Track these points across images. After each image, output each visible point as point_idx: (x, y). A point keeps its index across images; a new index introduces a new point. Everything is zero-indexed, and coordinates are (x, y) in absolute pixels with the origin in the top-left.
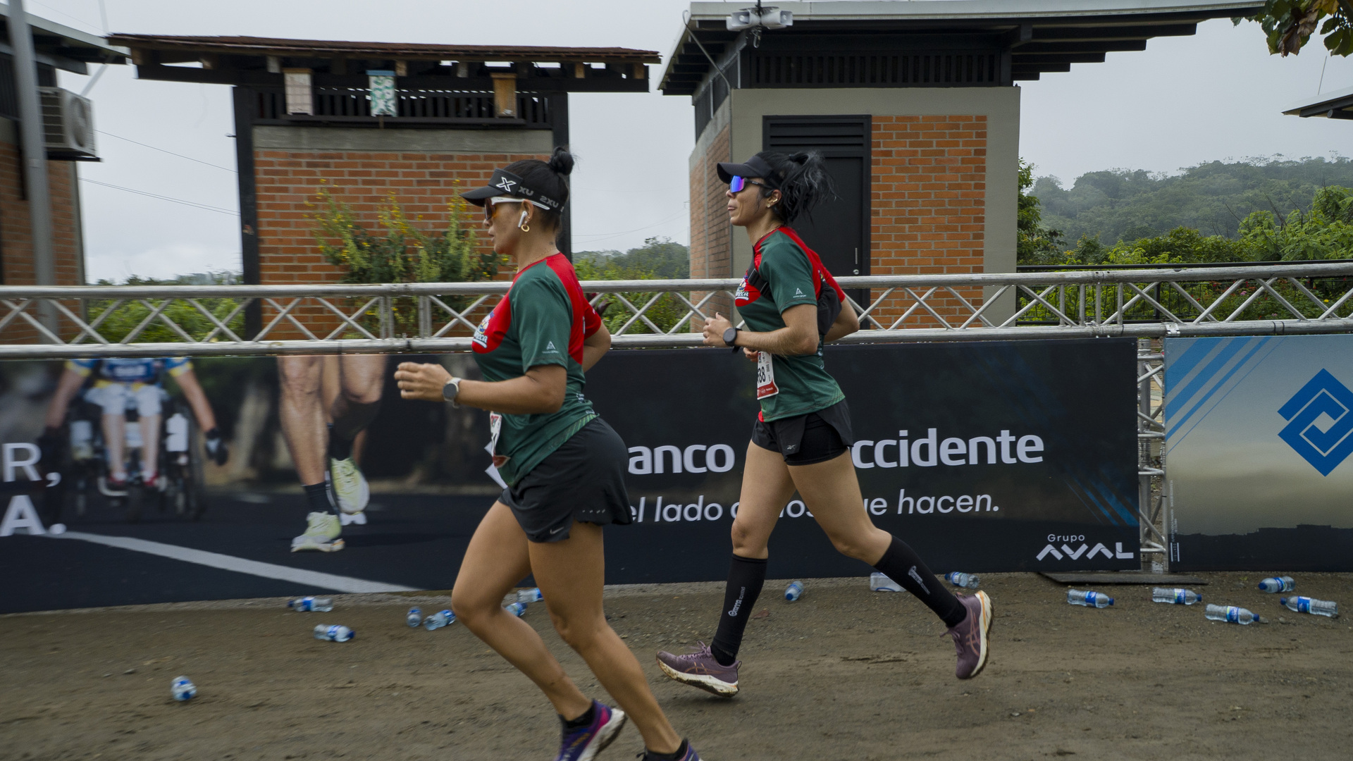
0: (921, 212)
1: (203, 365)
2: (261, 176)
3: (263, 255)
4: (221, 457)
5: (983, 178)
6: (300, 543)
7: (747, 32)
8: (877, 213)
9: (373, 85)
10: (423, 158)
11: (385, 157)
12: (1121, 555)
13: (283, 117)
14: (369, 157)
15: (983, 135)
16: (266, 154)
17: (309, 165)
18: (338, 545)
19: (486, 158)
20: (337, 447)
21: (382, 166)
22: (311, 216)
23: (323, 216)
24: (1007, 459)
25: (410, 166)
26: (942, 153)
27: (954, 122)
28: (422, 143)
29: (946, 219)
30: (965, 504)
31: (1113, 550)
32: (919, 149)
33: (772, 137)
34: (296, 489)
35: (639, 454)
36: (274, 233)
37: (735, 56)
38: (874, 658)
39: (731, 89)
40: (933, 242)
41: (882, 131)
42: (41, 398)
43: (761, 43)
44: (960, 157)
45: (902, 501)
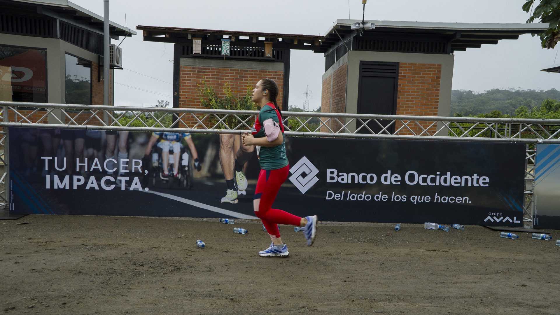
0: (415, 98)
1: (195, 136)
2: (181, 75)
3: (180, 103)
4: (199, 168)
5: (439, 87)
6: (223, 200)
7: (357, 30)
8: (400, 98)
9: (223, 44)
10: (238, 70)
11: (225, 70)
12: (515, 221)
13: (191, 55)
14: (219, 70)
15: (440, 71)
16: (184, 68)
17: (198, 71)
18: (236, 202)
19: (260, 71)
20: (238, 167)
21: (223, 73)
22: (199, 90)
23: (203, 90)
24: (475, 184)
25: (233, 73)
26: (424, 77)
27: (429, 66)
28: (238, 65)
29: (424, 101)
30: (459, 200)
31: (513, 219)
32: (416, 75)
33: (363, 68)
34: (223, 181)
35: (343, 175)
36: (185, 95)
37: (351, 38)
38: (437, 251)
39: (349, 50)
40: (419, 109)
41: (403, 68)
42: (144, 145)
43: (363, 34)
44: (431, 79)
45: (436, 197)
